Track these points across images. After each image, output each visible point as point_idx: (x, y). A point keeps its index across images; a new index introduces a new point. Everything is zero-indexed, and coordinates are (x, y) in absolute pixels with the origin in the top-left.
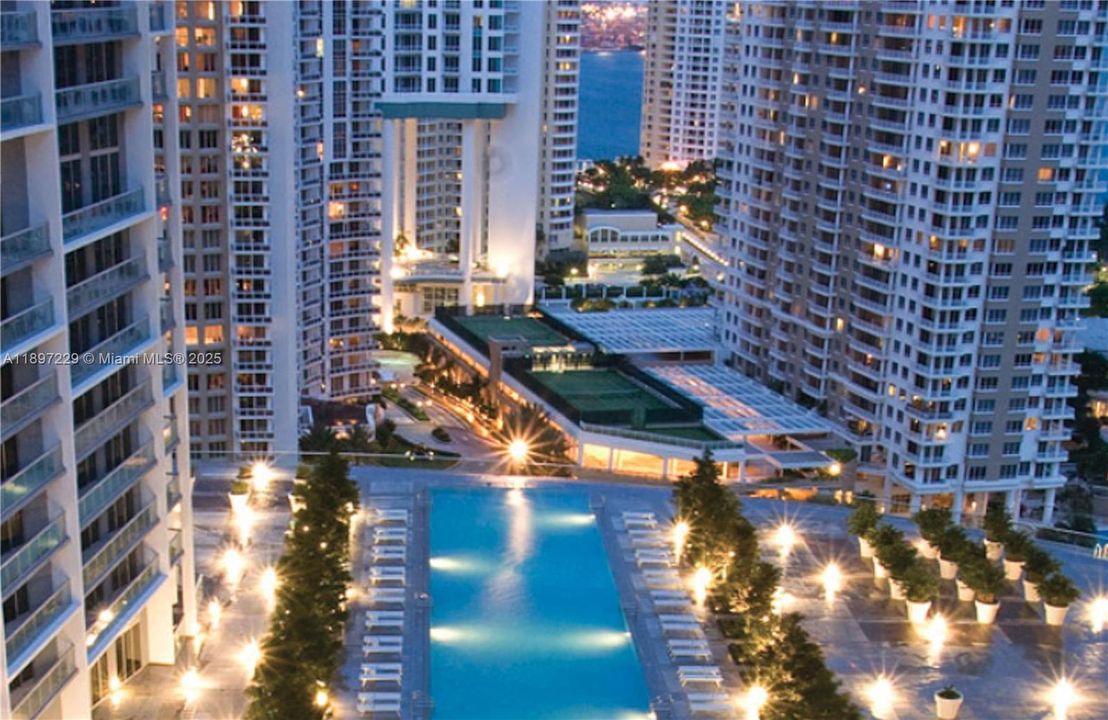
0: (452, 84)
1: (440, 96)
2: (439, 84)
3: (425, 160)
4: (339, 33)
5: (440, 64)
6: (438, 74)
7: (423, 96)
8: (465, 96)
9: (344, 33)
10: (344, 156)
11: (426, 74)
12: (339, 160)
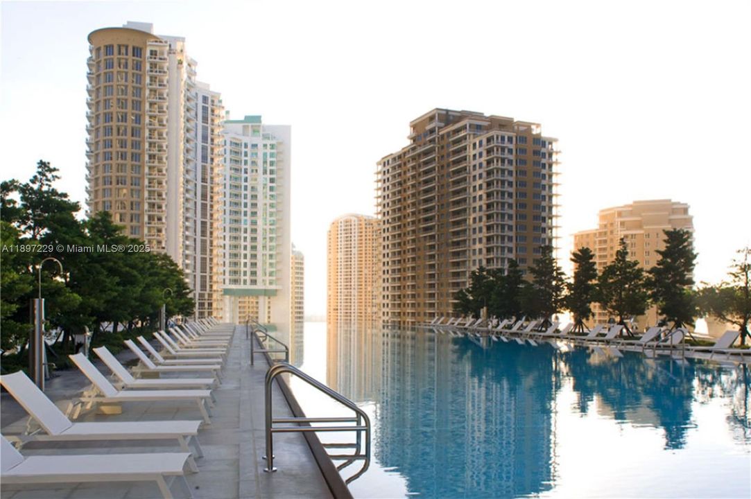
0: (254, 282)
1: (249, 286)
2: (248, 282)
3: (241, 315)
4: (204, 236)
5: (248, 273)
6: (248, 278)
7: (242, 286)
8: (259, 286)
9: (206, 236)
10: (206, 290)
11: (243, 278)
12: (203, 292)
